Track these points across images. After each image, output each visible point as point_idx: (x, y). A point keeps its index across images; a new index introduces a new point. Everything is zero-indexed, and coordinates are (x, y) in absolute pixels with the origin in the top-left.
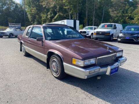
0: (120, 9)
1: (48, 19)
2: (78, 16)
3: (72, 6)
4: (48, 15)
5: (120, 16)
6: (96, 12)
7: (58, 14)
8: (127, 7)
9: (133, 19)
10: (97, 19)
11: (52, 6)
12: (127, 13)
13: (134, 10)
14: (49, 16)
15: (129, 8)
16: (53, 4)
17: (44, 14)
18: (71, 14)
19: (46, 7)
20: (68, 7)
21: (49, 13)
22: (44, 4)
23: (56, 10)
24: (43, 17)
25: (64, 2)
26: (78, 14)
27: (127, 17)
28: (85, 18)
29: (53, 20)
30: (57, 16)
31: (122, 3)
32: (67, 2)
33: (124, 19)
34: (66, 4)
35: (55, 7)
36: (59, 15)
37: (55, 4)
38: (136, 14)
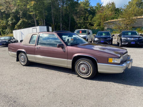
0: (82, 17)
1: (9, 25)
2: (45, 23)
3: (38, 12)
4: (8, 21)
5: (82, 23)
6: (62, 19)
7: (21, 20)
8: (87, 15)
9: (93, 25)
10: (64, 26)
11: (13, 11)
12: (87, 20)
13: (93, 17)
14: (10, 23)
15: (89, 16)
16: (15, 8)
17: (3, 20)
18: (37, 21)
19: (5, 12)
20: (34, 13)
21: (10, 19)
22: (3, 9)
23: (18, 16)
24: (2, 23)
25: (29, 8)
26: (44, 20)
27: (88, 24)
28: (52, 24)
29: (16, 27)
30: (20, 22)
31: (83, 11)
32: (32, 7)
33: (86, 26)
34: (31, 10)
35: (17, 12)
36: (23, 21)
37: (16, 9)
38: (95, 21)
